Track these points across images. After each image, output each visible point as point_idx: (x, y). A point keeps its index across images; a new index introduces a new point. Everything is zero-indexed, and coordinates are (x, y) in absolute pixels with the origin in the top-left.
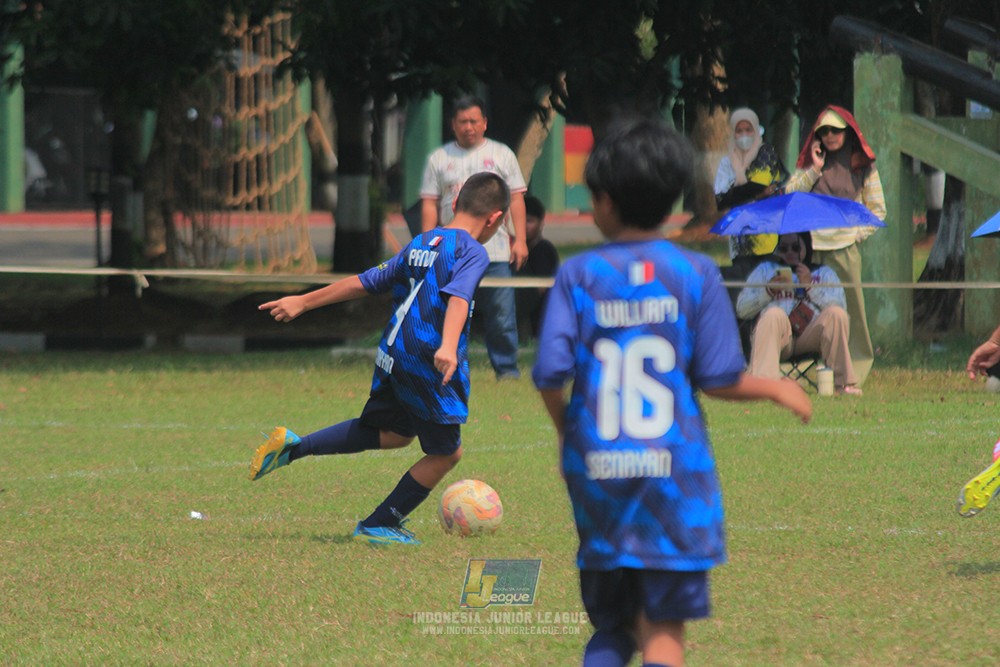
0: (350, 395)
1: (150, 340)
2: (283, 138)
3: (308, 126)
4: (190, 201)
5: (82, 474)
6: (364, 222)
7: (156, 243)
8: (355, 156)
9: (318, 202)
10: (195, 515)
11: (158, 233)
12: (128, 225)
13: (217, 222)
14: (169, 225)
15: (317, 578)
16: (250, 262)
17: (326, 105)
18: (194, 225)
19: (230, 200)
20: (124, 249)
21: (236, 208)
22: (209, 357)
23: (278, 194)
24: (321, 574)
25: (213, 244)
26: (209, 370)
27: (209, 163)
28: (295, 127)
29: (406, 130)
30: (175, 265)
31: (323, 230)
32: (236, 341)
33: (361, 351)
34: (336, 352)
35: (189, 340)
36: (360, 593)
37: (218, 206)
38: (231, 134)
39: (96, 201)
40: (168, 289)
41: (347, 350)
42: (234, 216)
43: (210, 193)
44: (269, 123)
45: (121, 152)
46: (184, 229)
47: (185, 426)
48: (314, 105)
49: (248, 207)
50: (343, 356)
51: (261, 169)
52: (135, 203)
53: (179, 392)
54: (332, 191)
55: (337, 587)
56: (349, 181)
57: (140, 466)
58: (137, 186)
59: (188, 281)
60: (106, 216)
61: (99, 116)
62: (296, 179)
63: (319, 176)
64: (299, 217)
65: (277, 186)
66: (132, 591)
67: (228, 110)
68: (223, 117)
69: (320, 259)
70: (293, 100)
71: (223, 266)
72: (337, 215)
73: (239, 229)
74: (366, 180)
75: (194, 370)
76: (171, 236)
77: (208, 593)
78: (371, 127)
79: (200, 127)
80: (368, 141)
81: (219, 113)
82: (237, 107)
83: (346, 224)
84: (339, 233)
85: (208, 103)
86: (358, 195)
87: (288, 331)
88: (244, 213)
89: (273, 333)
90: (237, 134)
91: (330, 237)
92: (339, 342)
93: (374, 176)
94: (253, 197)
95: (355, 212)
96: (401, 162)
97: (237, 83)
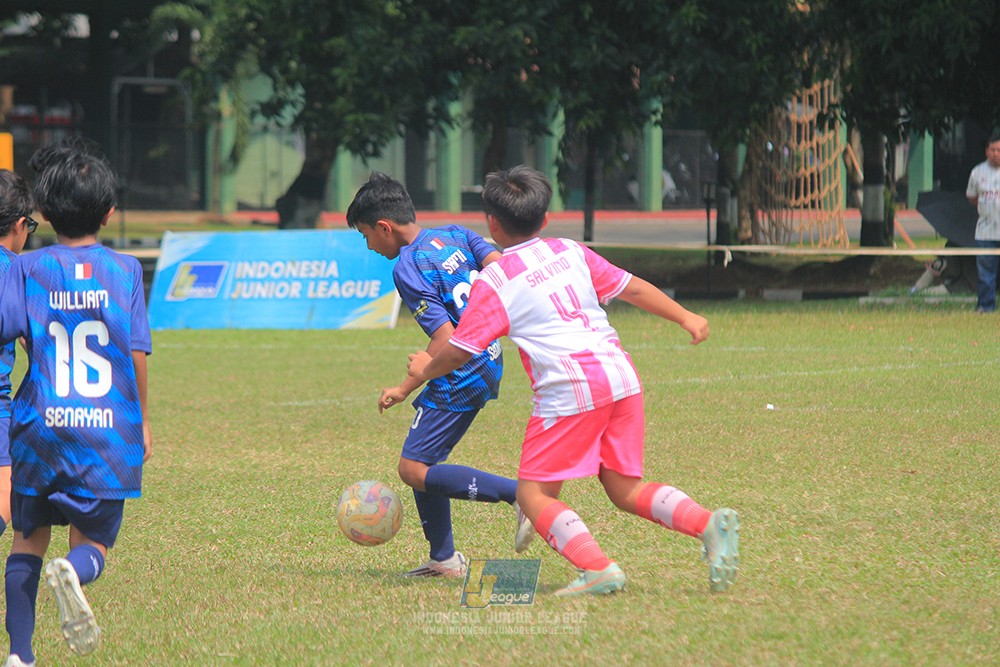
0: (871, 328)
1: (742, 293)
2: (829, 162)
3: (846, 152)
4: (767, 203)
5: (697, 380)
6: (881, 217)
7: (746, 231)
8: (875, 172)
9: (851, 202)
10: (770, 407)
11: (747, 224)
12: (728, 219)
13: (785, 217)
14: (753, 217)
15: (849, 448)
16: (807, 243)
17: (856, 137)
18: (770, 217)
19: (793, 202)
20: (725, 234)
21: (798, 207)
22: (780, 304)
23: (825, 198)
24: (852, 444)
25: (783, 231)
26: (780, 313)
27: (781, 177)
28: (837, 154)
29: (910, 155)
30: (757, 243)
31: (854, 221)
32: (797, 293)
33: (878, 300)
34: (862, 300)
35: (767, 293)
36: (877, 457)
37: (786, 206)
38: (794, 158)
39: (708, 204)
40: (754, 260)
41: (870, 299)
42: (796, 212)
43: (781, 197)
44: (819, 152)
45: (723, 173)
46: (763, 221)
47: (763, 349)
48: (849, 140)
49: (806, 207)
50: (867, 302)
51: (814, 182)
52: (732, 205)
53: (760, 326)
54: (860, 195)
55: (862, 453)
56: (871, 189)
57: (734, 375)
58: (734, 193)
59: (766, 254)
60: (714, 213)
61: (710, 149)
62: (836, 189)
63: (852, 186)
64: (839, 213)
65: (824, 193)
66: (729, 455)
67: (793, 144)
68: (790, 149)
69: (852, 238)
70: (835, 137)
71: (788, 244)
72: (863, 212)
73: (799, 221)
74: (883, 188)
75: (769, 312)
76: (755, 225)
77: (778, 457)
78: (885, 154)
79: (776, 155)
80: (884, 164)
81: (787, 146)
82: (799, 142)
83: (869, 217)
84: (864, 223)
85: (779, 139)
86: (877, 198)
87: (831, 287)
88: (802, 210)
89: (821, 288)
90: (798, 159)
91: (858, 227)
92: (865, 294)
93: (888, 185)
94: (808, 200)
95: (876, 209)
96: (906, 176)
97: (799, 126)
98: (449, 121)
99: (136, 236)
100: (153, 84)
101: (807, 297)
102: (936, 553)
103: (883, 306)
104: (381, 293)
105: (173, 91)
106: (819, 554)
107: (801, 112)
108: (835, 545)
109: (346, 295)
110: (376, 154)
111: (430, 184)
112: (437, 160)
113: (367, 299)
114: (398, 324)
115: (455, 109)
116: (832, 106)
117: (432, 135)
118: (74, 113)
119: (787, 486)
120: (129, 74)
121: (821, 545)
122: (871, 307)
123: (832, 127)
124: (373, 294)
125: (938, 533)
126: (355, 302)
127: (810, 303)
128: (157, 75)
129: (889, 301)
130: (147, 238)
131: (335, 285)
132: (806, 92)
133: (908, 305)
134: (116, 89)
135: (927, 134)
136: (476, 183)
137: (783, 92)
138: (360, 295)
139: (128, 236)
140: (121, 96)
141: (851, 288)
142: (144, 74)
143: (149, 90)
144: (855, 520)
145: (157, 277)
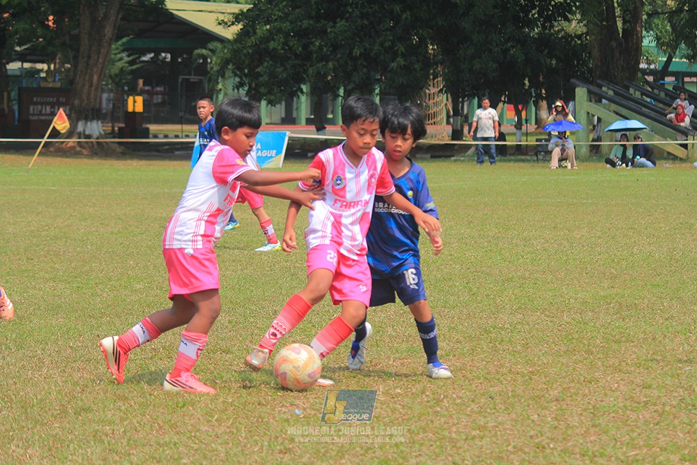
0: (456, 169)
2: (440, 108)
3: (446, 104)
6: (459, 128)
8: (457, 112)
9: (448, 123)
16: (432, 138)
17: (450, 100)
21: (430, 124)
23: (439, 121)
26: (422, 162)
28: (443, 105)
29: (469, 106)
31: (449, 129)
32: (428, 156)
33: (458, 158)
34: (452, 158)
35: (418, 156)
38: (427, 106)
41: (455, 158)
44: (436, 104)
48: (447, 100)
49: (432, 124)
51: (435, 115)
54: (452, 120)
56: (455, 118)
62: (443, 117)
63: (448, 117)
64: (444, 126)
65: (439, 119)
67: (427, 101)
68: (426, 103)
69: (449, 136)
70: (442, 98)
72: (452, 126)
74: (460, 117)
78: (461, 105)
79: (420, 105)
80: (460, 108)
81: (425, 102)
82: (429, 100)
83: (455, 128)
84: (453, 130)
85: (422, 99)
86: (457, 122)
87: (441, 153)
88: (431, 126)
89: (437, 154)
90: (429, 107)
91: (451, 131)
92: (453, 156)
93: (461, 116)
94: (432, 122)
95: (457, 125)
96: (468, 114)
97: (429, 95)
98: (302, 92)
99: (187, 134)
100: (193, 78)
101: (432, 157)
103: (460, 160)
104: (276, 155)
105: (201, 80)
107: (430, 90)
109: (264, 155)
110: (275, 106)
111: (295, 115)
112: (297, 109)
113: (271, 157)
114: (283, 166)
115: (304, 87)
117: (295, 99)
118: (165, 89)
120: (184, 75)
122: (455, 161)
123: (441, 95)
124: (273, 155)
126: (267, 158)
127: (433, 159)
128: (194, 75)
129: (462, 159)
130: (190, 134)
131: (260, 152)
132: (432, 82)
133: (469, 160)
134: (180, 80)
135: (476, 98)
136: (311, 115)
138: (269, 155)
139: (184, 134)
140: (182, 82)
141: (448, 154)
142: (190, 75)
143: (191, 80)
145: (195, 148)
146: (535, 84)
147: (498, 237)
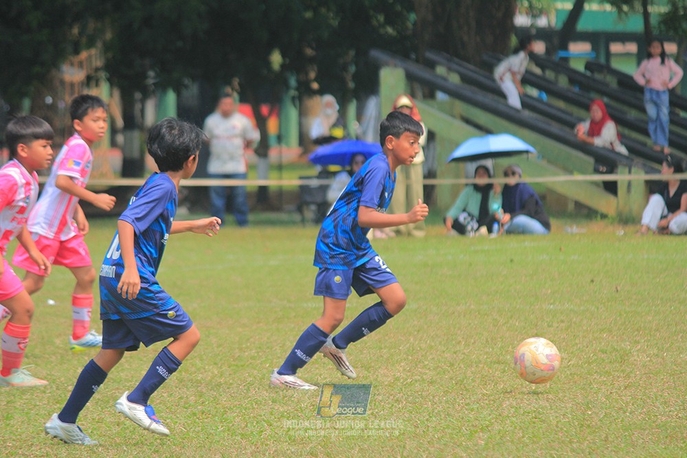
6: (137, 155)
9: (113, 144)
10: (51, 302)
17: (117, 96)
27: (58, 124)
29: (159, 108)
31: (116, 159)
48: (111, 95)
54: (121, 138)
56: (128, 133)
61: (3, 102)
63: (114, 131)
64: (105, 152)
67: (67, 98)
68: (65, 102)
72: (123, 149)
74: (137, 133)
77: (58, 341)
78: (139, 106)
79: (53, 108)
80: (138, 113)
81: (63, 100)
83: (128, 155)
84: (124, 160)
85: (57, 94)
86: (132, 142)
91: (120, 162)
93: (141, 130)
95: (132, 149)
97: (72, 85)
102: (179, 413)
106: (89, 416)
107: (72, 74)
108: (102, 409)
116: (97, 70)
119: (65, 363)
121: (91, 409)
123: (97, 85)
125: (181, 398)
132: (76, 59)
135: (172, 91)
137: (59, 57)
144: (118, 389)
146: (295, 63)
147: (219, 385)
